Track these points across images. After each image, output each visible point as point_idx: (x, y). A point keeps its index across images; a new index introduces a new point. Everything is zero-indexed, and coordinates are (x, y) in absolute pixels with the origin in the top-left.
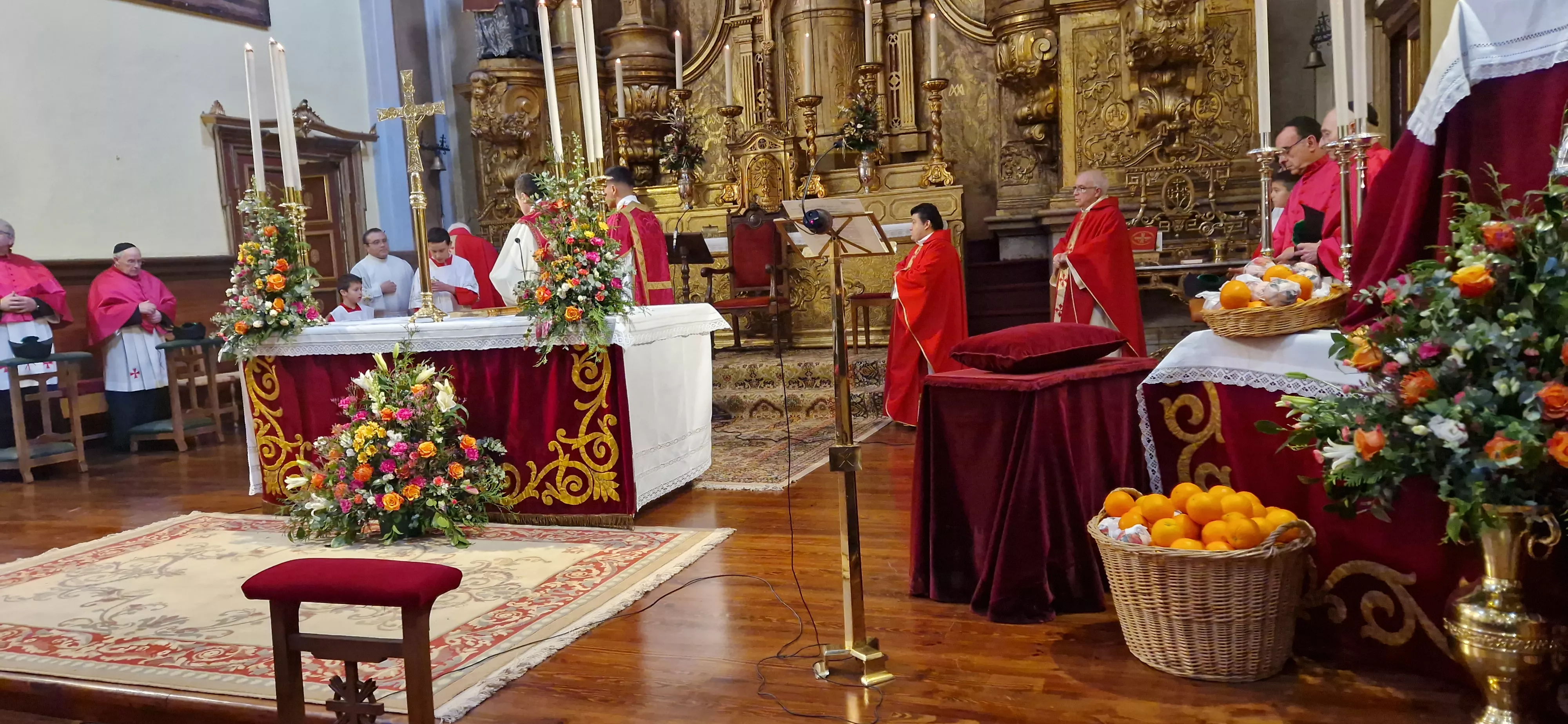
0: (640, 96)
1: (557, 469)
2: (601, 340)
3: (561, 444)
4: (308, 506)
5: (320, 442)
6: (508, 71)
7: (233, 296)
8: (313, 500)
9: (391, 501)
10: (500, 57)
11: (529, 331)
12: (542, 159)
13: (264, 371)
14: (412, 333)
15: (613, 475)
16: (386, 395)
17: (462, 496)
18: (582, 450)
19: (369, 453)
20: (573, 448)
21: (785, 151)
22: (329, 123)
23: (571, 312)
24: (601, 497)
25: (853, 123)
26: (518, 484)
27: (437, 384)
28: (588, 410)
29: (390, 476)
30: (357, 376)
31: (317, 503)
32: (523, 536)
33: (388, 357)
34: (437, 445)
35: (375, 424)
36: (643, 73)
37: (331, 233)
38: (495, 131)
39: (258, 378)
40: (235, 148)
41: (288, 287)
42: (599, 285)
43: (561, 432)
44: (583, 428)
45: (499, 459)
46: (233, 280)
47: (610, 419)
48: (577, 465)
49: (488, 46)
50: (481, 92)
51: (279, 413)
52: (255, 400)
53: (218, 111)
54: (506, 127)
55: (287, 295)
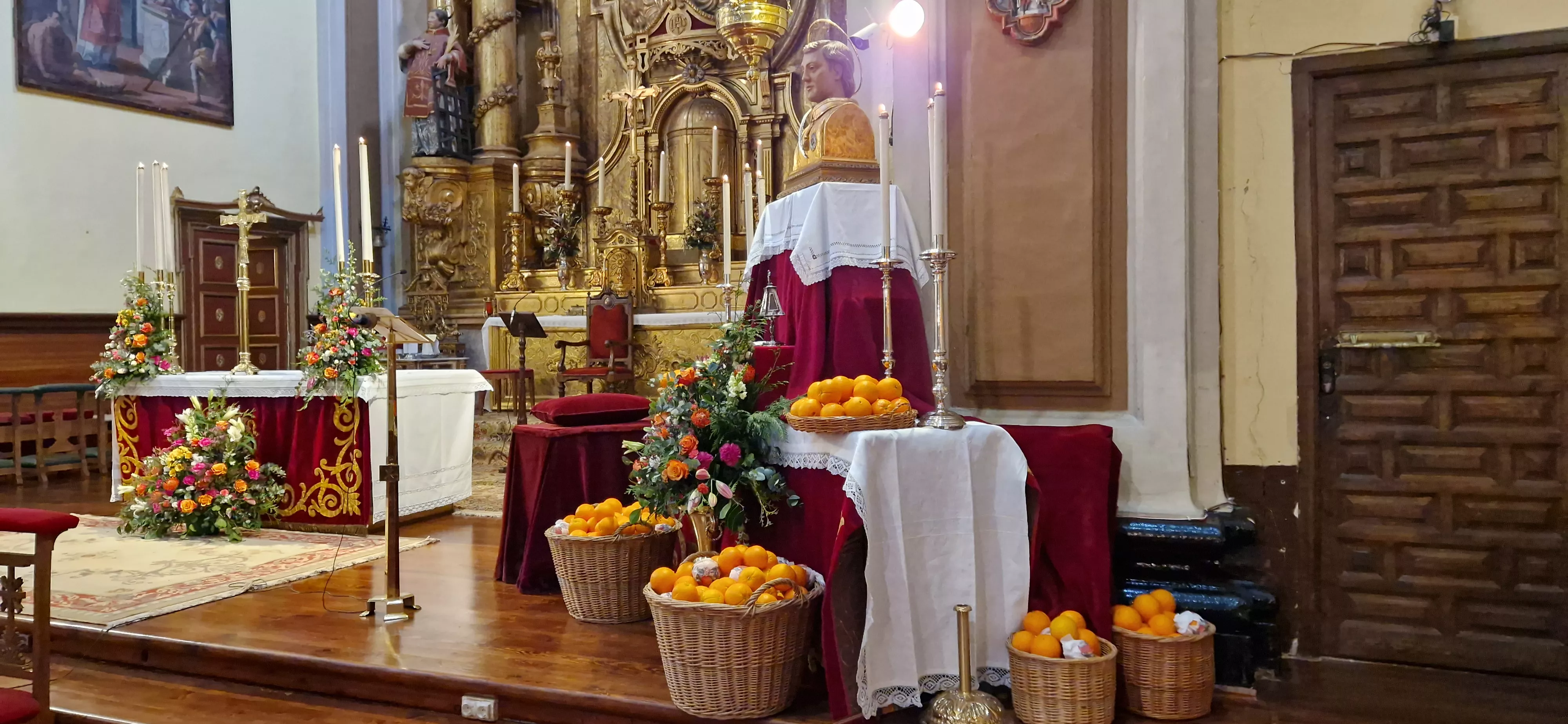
0: (549, 192)
1: (319, 489)
2: (350, 394)
3: (323, 470)
4: (133, 507)
5: (149, 461)
6: (435, 167)
7: (110, 349)
8: (136, 503)
9: (187, 505)
10: (430, 156)
11: (300, 384)
12: (463, 241)
13: (129, 407)
14: (229, 382)
15: (357, 495)
16: (199, 428)
17: (245, 507)
18: (338, 475)
19: (178, 470)
20: (332, 474)
21: (639, 247)
22: (278, 206)
23: (328, 372)
24: (348, 512)
25: (693, 227)
26: (293, 500)
27: (232, 421)
28: (344, 446)
29: (192, 488)
30: (181, 413)
31: (139, 505)
32: (287, 538)
33: (203, 400)
34: (229, 466)
35: (186, 449)
36: (554, 173)
37: (276, 297)
38: (421, 215)
39: (124, 412)
40: (192, 225)
41: (149, 344)
42: (352, 352)
43: (323, 462)
44: (340, 459)
45: (280, 481)
46: (111, 337)
47: (357, 453)
48: (334, 487)
49: (421, 146)
50: (411, 184)
51: (136, 439)
52: (120, 429)
53: (178, 196)
54: (430, 215)
55: (148, 351)
